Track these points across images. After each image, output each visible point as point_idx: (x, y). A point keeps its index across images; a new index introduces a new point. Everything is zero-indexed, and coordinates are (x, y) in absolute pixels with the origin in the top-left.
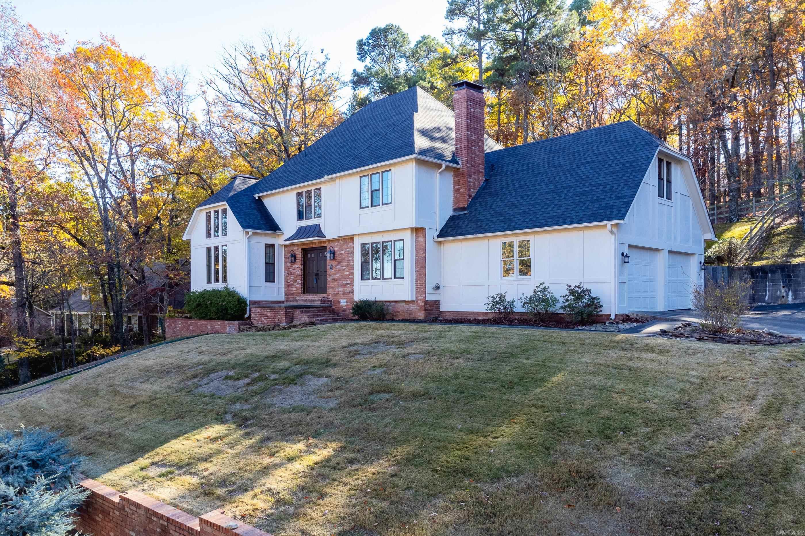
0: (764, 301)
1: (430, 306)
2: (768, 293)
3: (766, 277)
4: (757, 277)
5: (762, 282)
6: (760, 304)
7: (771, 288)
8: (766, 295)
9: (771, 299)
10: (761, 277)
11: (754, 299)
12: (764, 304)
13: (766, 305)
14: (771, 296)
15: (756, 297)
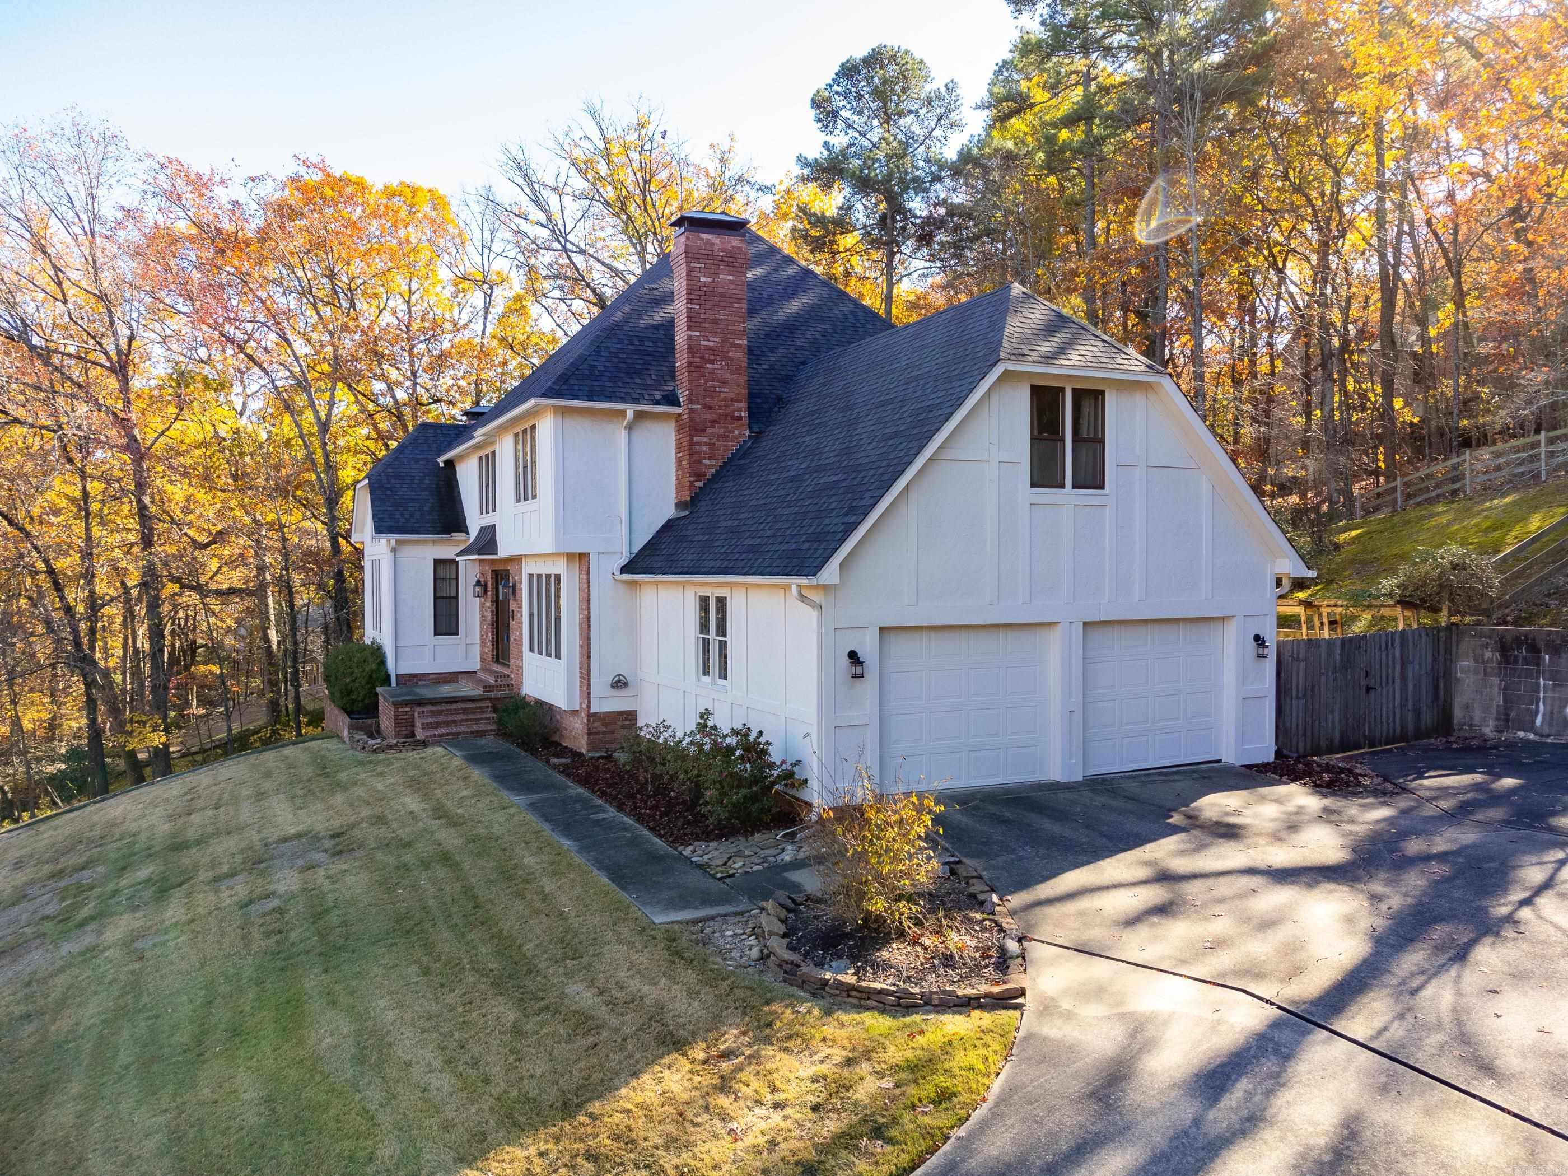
0: (1531, 728)
1: (605, 725)
2: (1541, 707)
3: (1538, 662)
4: (1516, 661)
5: (1529, 674)
6: (1521, 734)
7: (1550, 694)
8: (1537, 712)
9: (1551, 725)
10: (1526, 661)
11: (1507, 721)
12: (1532, 736)
13: (1537, 738)
14: (1549, 717)
15: (1513, 714)
